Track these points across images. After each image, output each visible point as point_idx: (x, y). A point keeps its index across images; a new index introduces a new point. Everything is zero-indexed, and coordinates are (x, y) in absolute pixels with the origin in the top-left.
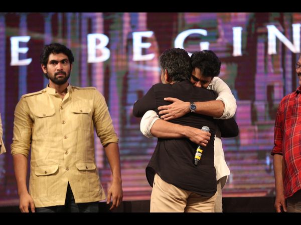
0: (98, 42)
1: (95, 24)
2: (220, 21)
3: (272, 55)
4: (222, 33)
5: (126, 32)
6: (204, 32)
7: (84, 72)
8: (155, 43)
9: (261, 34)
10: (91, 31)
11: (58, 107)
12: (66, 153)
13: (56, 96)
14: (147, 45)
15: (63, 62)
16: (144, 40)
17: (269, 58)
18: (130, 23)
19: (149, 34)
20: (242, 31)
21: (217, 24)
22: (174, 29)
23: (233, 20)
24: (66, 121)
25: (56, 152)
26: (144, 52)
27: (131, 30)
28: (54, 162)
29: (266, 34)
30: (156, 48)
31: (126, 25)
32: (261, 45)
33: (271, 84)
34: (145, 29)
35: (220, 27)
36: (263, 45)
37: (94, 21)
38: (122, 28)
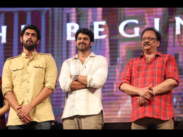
0: (73, 28)
1: (71, 17)
2: (146, 15)
3: (178, 35)
4: (148, 22)
5: (89, 21)
6: (136, 21)
7: (65, 45)
8: (107, 28)
9: (171, 22)
10: (68, 21)
11: (26, 64)
12: (28, 92)
13: (26, 57)
14: (102, 30)
15: (33, 35)
16: (100, 26)
17: (176, 37)
18: (92, 16)
19: (103, 23)
20: (160, 21)
21: (145, 16)
22: (119, 20)
23: (154, 14)
24: (30, 72)
25: (23, 91)
26: (100, 34)
27: (92, 21)
28: (21, 98)
29: (175, 22)
30: (108, 31)
31: (90, 17)
32: (171, 29)
33: (177, 53)
34: (101, 20)
35: (146, 18)
36: (172, 29)
37: (70, 15)
38: (87, 20)
